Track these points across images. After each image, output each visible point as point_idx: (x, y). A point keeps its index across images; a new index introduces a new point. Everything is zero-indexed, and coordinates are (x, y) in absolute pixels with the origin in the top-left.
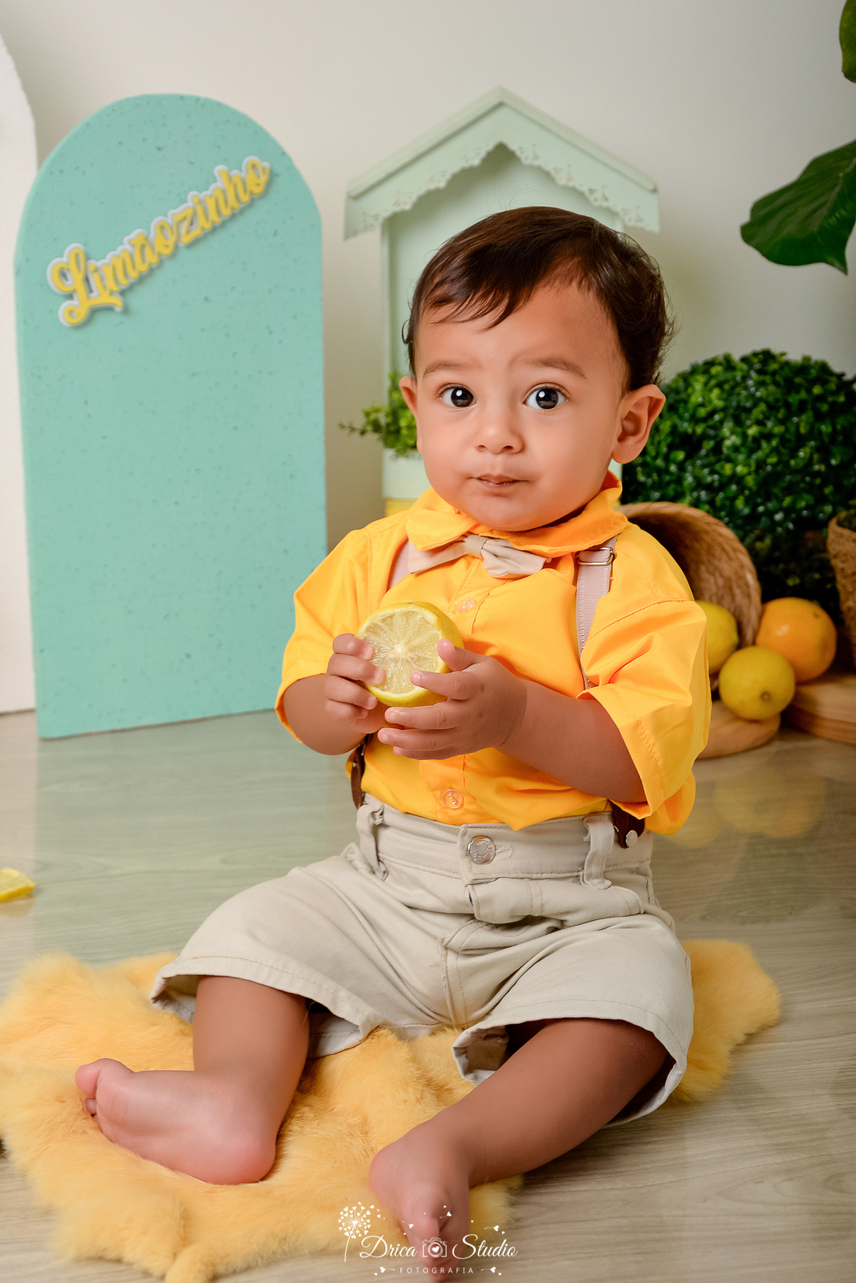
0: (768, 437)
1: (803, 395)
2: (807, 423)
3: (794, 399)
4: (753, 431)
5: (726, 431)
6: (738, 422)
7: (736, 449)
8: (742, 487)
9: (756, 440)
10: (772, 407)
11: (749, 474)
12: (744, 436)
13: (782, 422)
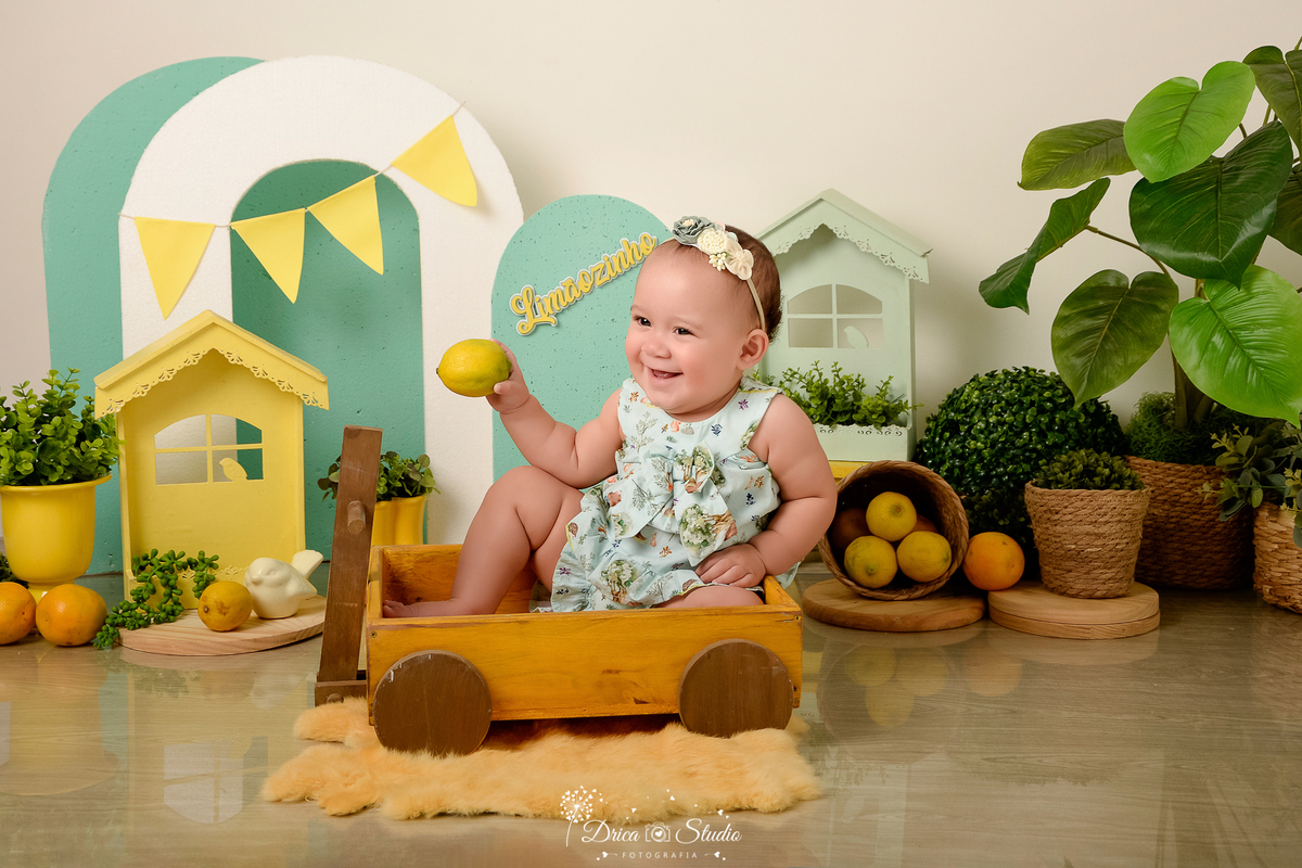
0: (1003, 424)
1: (1035, 397)
2: (1031, 415)
3: (1026, 400)
4: (992, 420)
5: (976, 418)
6: (984, 413)
7: (981, 432)
8: (981, 459)
9: (995, 426)
10: (1009, 403)
11: (986, 448)
12: (987, 423)
13: (1014, 414)
